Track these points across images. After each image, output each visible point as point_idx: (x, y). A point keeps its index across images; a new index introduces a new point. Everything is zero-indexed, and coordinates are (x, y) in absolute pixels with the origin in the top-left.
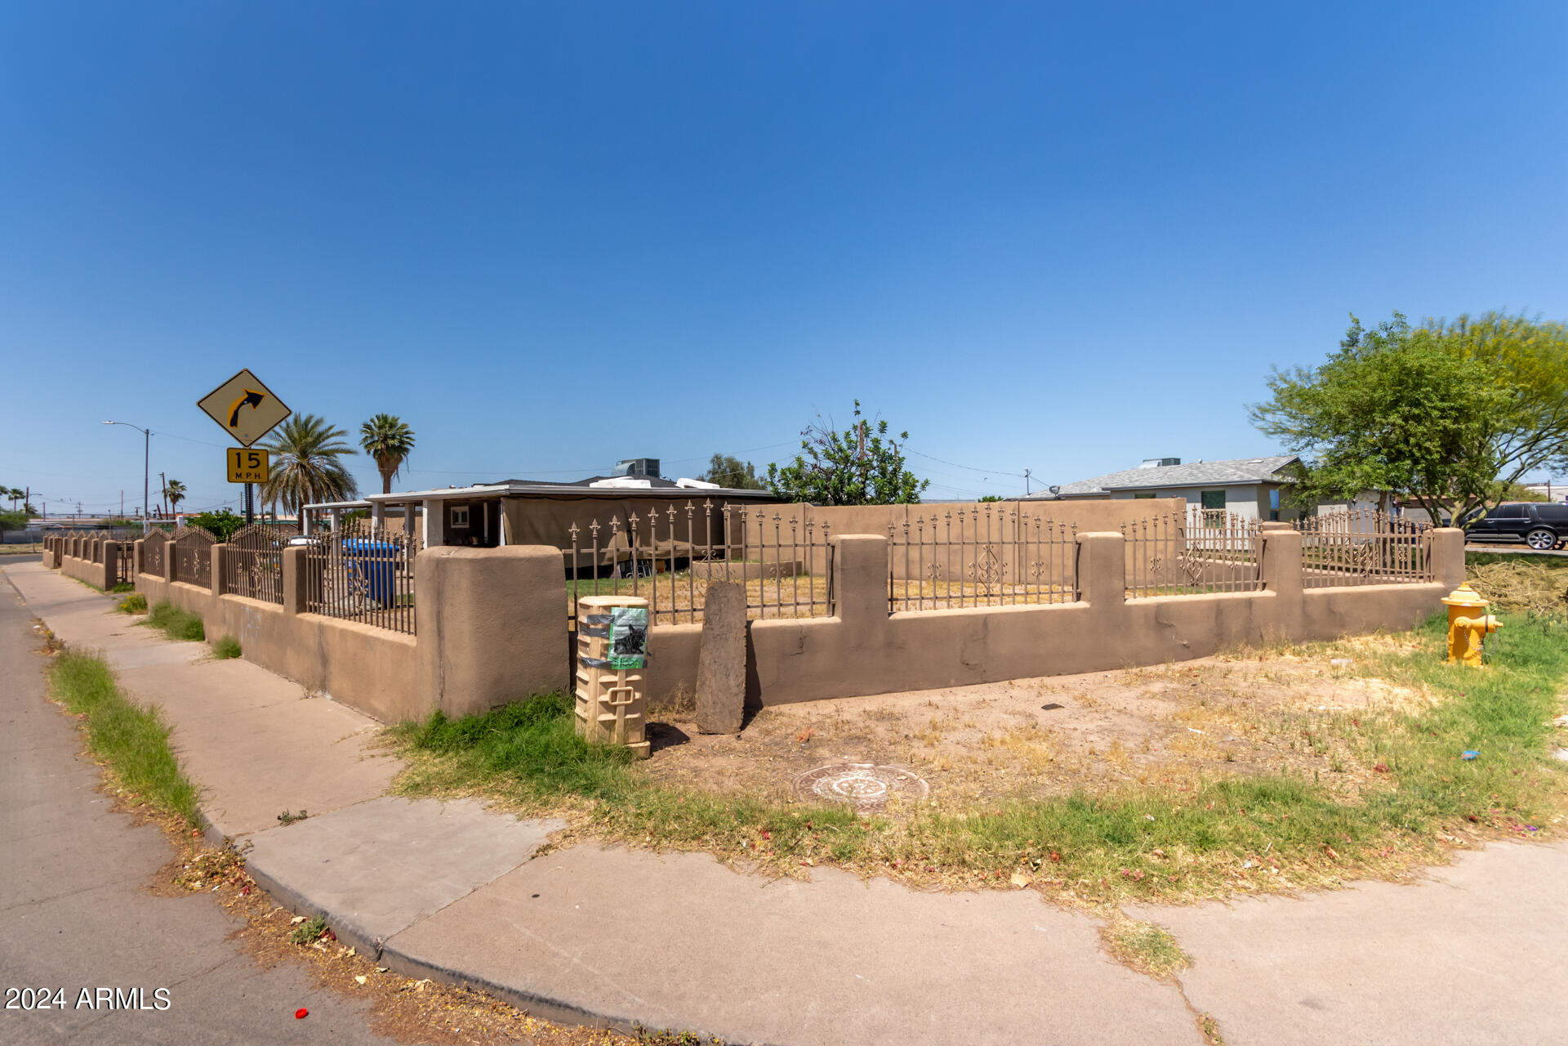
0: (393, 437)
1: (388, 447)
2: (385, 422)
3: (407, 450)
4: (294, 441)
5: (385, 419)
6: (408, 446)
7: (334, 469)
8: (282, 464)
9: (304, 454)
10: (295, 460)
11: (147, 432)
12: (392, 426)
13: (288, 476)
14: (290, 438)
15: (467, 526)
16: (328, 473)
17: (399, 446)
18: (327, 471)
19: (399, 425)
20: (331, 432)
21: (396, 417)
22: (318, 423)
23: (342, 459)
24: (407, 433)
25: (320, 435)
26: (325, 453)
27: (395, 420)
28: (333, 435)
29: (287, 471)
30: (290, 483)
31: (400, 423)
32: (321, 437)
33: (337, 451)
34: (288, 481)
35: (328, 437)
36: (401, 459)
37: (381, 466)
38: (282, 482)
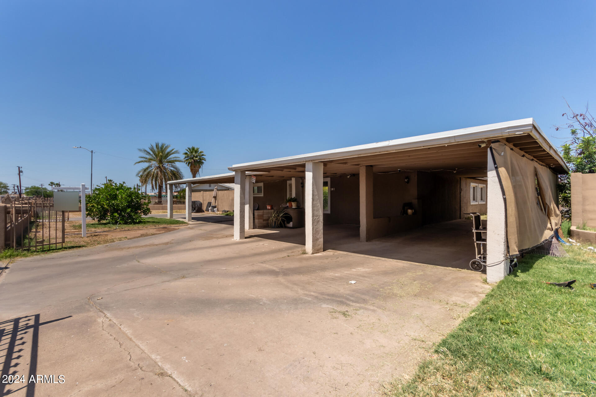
0: (196, 157)
1: (194, 161)
2: (193, 150)
3: (203, 163)
4: (156, 156)
5: (193, 149)
6: (203, 161)
7: (175, 170)
8: (151, 167)
9: (161, 162)
10: (157, 165)
11: (92, 152)
12: (196, 152)
13: (154, 172)
14: (154, 154)
15: (262, 195)
16: (172, 171)
17: (199, 161)
18: (171, 170)
19: (199, 152)
20: (173, 151)
21: (198, 148)
22: (167, 147)
23: (177, 164)
24: (203, 155)
25: (168, 153)
26: (170, 162)
27: (198, 149)
28: (173, 153)
29: (153, 170)
30: (155, 175)
31: (200, 151)
32: (169, 154)
33: (176, 161)
34: (153, 175)
35: (171, 154)
36: (200, 167)
37: (192, 170)
38: (151, 175)
